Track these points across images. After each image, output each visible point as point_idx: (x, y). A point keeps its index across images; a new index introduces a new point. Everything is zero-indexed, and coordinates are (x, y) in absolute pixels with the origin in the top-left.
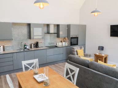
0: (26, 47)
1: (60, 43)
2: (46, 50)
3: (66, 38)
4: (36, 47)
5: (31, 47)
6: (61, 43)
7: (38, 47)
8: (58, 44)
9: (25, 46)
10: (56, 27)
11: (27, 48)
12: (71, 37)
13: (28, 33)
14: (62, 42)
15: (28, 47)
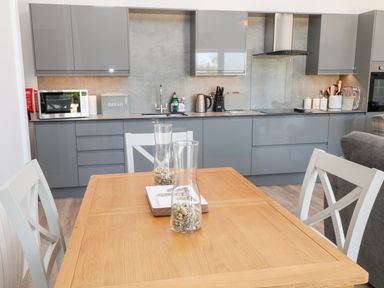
0: (176, 104)
1: (317, 101)
2: (250, 120)
3: (351, 77)
4: (215, 110)
5: (195, 108)
6: (325, 100)
7: (220, 110)
8: (308, 102)
9: (172, 100)
10: (307, 28)
11: (180, 110)
12: (374, 69)
13: (186, 53)
14: (327, 95)
15: (182, 108)
